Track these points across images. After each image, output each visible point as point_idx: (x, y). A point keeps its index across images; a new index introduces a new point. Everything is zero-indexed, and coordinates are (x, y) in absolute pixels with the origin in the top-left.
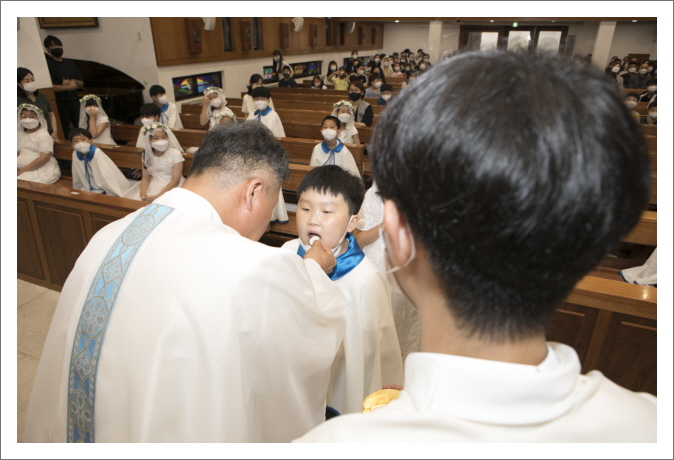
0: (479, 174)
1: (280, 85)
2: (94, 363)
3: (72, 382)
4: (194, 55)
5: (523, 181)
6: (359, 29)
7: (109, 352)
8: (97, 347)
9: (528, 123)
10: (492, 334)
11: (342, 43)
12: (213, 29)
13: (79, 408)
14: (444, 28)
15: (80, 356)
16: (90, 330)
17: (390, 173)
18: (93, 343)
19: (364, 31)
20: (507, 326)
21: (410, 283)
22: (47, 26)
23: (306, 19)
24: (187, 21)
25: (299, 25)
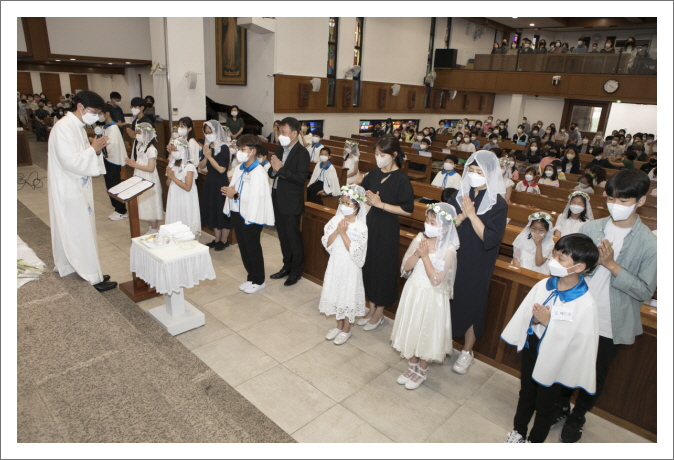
11: (444, 107)
12: (318, 91)
19: (469, 99)
22: (220, 83)
23: (402, 86)
24: (300, 84)
25: (396, 90)
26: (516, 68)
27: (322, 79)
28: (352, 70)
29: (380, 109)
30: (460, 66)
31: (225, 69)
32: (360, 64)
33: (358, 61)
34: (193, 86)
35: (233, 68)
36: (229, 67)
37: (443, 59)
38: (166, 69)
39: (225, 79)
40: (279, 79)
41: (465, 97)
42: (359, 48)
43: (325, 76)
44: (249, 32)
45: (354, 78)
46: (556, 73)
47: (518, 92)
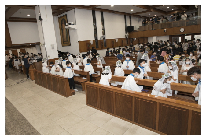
4: (88, 50)
12: (92, 44)
22: (63, 46)
23: (118, 39)
24: (87, 43)
25: (117, 41)
26: (152, 29)
27: (93, 41)
28: (102, 37)
30: (135, 31)
31: (64, 42)
32: (105, 35)
33: (104, 33)
34: (53, 48)
36: (65, 41)
37: (130, 29)
38: (44, 44)
40: (80, 42)
41: (139, 39)
42: (103, 29)
43: (94, 39)
44: (69, 30)
45: (103, 39)
46: (165, 29)
47: (154, 36)
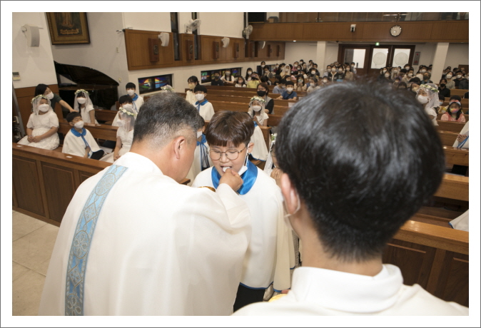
0: (335, 161)
1: (212, 84)
2: (82, 275)
3: (68, 288)
4: (153, 63)
5: (362, 166)
6: (268, 46)
7: (92, 267)
8: (83, 264)
9: (365, 132)
10: (345, 257)
11: (256, 55)
12: (167, 45)
13: (73, 305)
14: (327, 46)
15: (73, 271)
16: (79, 253)
17: (285, 157)
18: (81, 262)
19: (271, 48)
20: (354, 252)
21: (297, 223)
22: (55, 43)
23: (231, 39)
25: (226, 43)
26: (318, 19)
27: (168, 34)
29: (215, 60)
31: (60, 28)
35: (70, 26)
39: (61, 38)
45: (193, 32)
47: (322, 39)
